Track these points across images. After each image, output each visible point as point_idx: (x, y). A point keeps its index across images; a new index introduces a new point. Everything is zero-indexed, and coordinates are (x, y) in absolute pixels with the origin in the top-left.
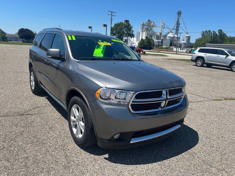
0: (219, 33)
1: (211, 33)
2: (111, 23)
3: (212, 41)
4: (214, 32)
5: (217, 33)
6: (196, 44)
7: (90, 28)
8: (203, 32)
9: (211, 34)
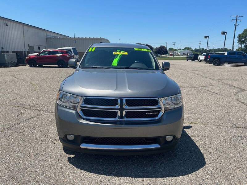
2: (235, 29)
7: (207, 38)
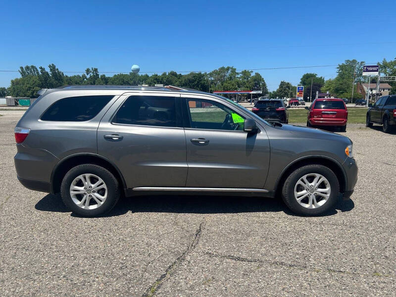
0: (51, 70)
1: (37, 70)
3: (42, 83)
4: (41, 68)
5: (48, 70)
6: (14, 88)
8: (22, 68)
9: (38, 73)
